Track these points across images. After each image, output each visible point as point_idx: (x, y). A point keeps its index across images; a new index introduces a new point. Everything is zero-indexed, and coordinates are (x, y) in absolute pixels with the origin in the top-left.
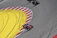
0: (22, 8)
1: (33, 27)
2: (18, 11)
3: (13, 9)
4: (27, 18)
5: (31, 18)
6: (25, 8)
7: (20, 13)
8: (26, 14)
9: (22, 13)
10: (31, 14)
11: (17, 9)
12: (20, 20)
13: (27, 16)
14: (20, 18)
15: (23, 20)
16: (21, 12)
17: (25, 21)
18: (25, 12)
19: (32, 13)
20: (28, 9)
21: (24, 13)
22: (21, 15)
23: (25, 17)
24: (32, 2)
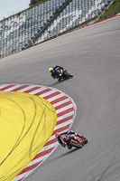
0: (44, 88)
1: (86, 142)
2: (32, 98)
3: (15, 90)
4: (58, 123)
5: (71, 121)
6: (55, 90)
8: (56, 108)
9: (44, 106)
10: (72, 109)
11: (27, 92)
12: (34, 126)
13: (59, 115)
14: (36, 122)
15: (44, 127)
16: (40, 102)
17: (50, 131)
18: (52, 103)
19: (75, 108)
20: (62, 94)
21: (49, 106)
22: (40, 110)
23: (51, 118)
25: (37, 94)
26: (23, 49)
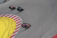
2: (7, 19)
6: (15, 16)
7: (9, 21)
9: (12, 21)
10: (21, 21)
11: (6, 17)
12: (9, 28)
13: (17, 23)
14: (10, 26)
17: (14, 29)
18: (14, 20)
20: (17, 17)
21: (13, 21)
22: (10, 22)
23: (14, 24)
24: (17, 9)
25: (9, 17)
26: (3, 3)
